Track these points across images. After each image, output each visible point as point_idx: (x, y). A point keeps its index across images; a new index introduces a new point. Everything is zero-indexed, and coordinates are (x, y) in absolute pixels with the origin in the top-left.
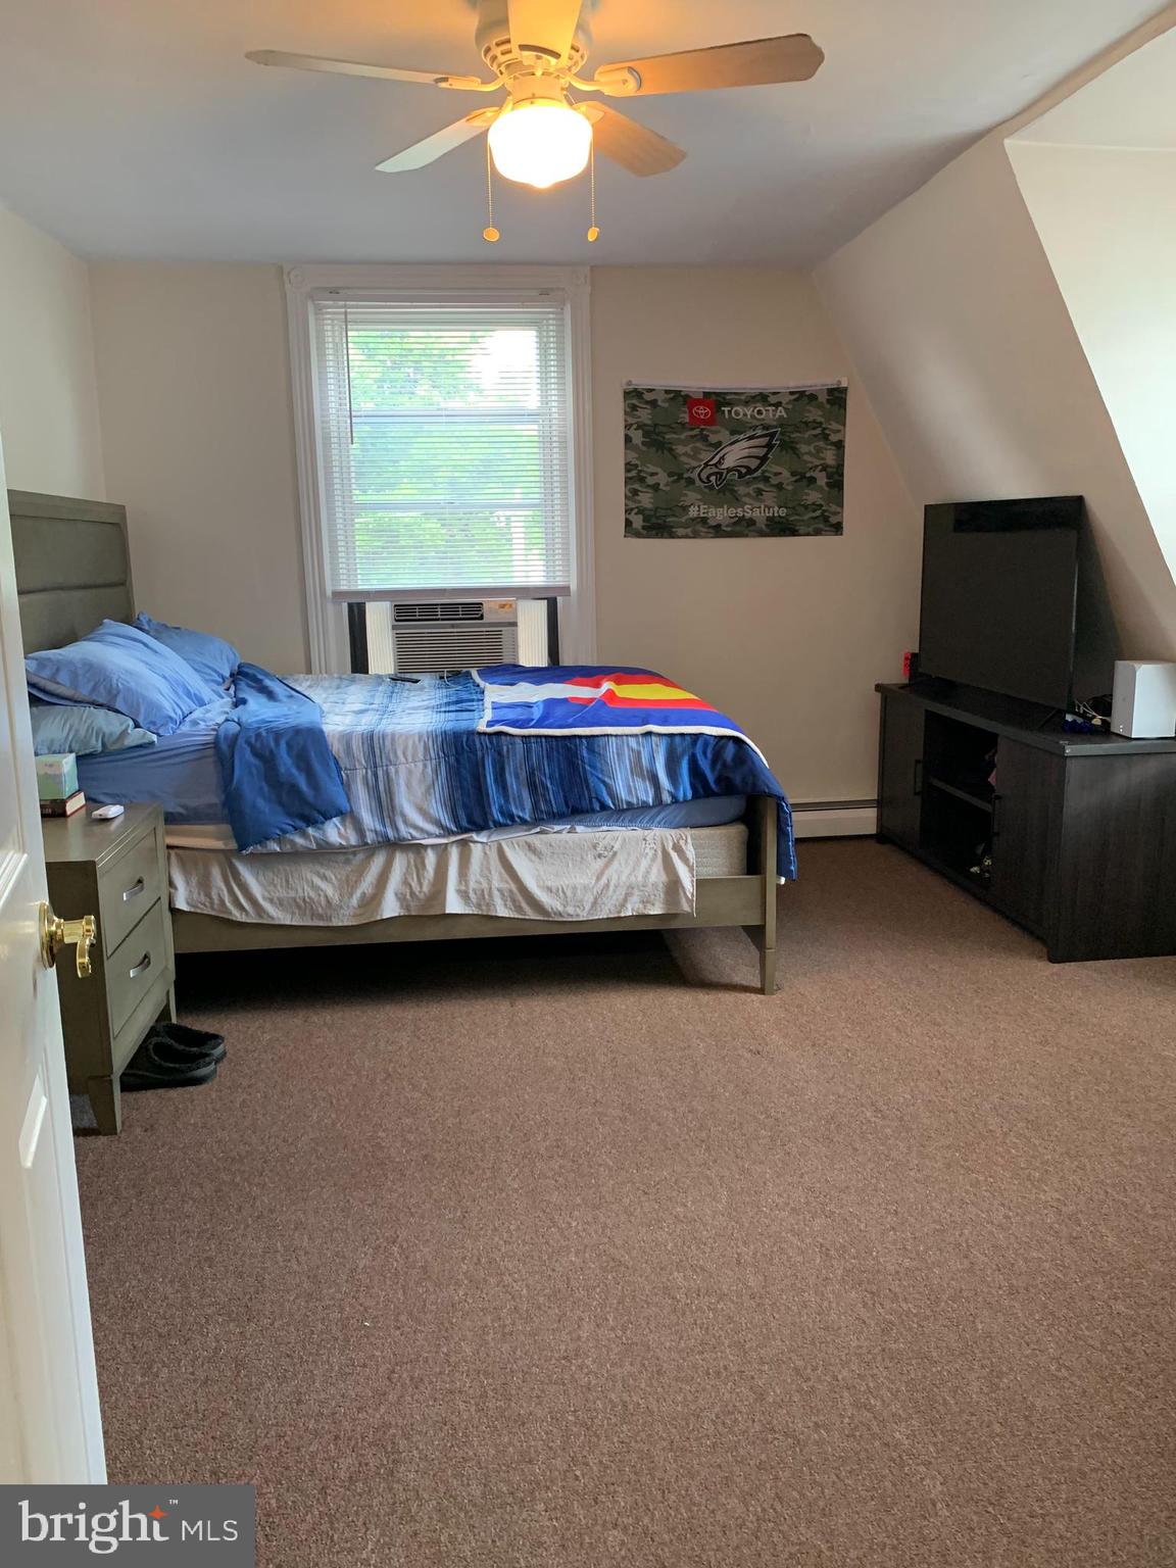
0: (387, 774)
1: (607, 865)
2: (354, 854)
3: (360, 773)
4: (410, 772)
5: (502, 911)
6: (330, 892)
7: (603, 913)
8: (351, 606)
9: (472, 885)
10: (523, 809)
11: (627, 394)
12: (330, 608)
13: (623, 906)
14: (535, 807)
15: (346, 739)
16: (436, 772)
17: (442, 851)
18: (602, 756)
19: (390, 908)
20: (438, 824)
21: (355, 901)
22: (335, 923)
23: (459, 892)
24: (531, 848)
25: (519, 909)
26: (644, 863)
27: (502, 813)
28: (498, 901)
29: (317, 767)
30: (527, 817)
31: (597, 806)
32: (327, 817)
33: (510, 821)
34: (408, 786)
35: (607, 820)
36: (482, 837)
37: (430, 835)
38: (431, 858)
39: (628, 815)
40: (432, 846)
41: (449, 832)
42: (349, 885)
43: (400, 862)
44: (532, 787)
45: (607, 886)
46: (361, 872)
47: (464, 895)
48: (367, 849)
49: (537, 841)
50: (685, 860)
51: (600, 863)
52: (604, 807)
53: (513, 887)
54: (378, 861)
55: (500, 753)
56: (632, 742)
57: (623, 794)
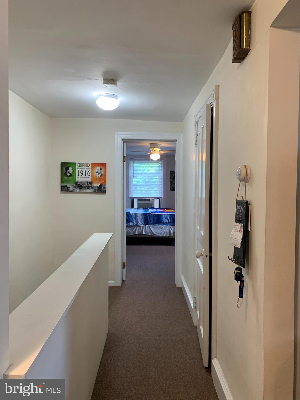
0: (137, 217)
1: (162, 230)
2: (133, 227)
3: (134, 217)
4: (140, 217)
5: (149, 234)
6: (130, 231)
7: (161, 235)
8: (132, 199)
9: (146, 231)
10: (152, 222)
11: (171, 172)
12: (129, 199)
13: (164, 234)
14: (154, 222)
15: (133, 213)
16: (143, 217)
17: (143, 227)
18: (162, 217)
19: (137, 233)
20: (143, 224)
21: (133, 232)
22: (130, 234)
23: (144, 232)
24: (153, 227)
25: (151, 234)
26: (167, 230)
27: (150, 223)
28: (149, 233)
29: (129, 216)
30: (153, 223)
31: (161, 222)
32: (130, 222)
33: (151, 224)
34: (139, 219)
35: (162, 224)
36: (147, 226)
37: (141, 225)
38: (141, 228)
39: (165, 224)
40: (142, 226)
41: (144, 225)
42: (132, 230)
43: (138, 228)
44: (154, 219)
45: (162, 232)
46: (133, 229)
47: (145, 232)
48: (134, 226)
49: (154, 226)
50: (172, 229)
51: (161, 229)
52: (162, 222)
53: (151, 231)
54: (135, 228)
55: (150, 216)
56: (166, 215)
57: (164, 221)
